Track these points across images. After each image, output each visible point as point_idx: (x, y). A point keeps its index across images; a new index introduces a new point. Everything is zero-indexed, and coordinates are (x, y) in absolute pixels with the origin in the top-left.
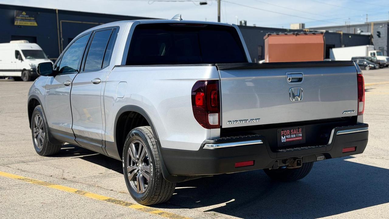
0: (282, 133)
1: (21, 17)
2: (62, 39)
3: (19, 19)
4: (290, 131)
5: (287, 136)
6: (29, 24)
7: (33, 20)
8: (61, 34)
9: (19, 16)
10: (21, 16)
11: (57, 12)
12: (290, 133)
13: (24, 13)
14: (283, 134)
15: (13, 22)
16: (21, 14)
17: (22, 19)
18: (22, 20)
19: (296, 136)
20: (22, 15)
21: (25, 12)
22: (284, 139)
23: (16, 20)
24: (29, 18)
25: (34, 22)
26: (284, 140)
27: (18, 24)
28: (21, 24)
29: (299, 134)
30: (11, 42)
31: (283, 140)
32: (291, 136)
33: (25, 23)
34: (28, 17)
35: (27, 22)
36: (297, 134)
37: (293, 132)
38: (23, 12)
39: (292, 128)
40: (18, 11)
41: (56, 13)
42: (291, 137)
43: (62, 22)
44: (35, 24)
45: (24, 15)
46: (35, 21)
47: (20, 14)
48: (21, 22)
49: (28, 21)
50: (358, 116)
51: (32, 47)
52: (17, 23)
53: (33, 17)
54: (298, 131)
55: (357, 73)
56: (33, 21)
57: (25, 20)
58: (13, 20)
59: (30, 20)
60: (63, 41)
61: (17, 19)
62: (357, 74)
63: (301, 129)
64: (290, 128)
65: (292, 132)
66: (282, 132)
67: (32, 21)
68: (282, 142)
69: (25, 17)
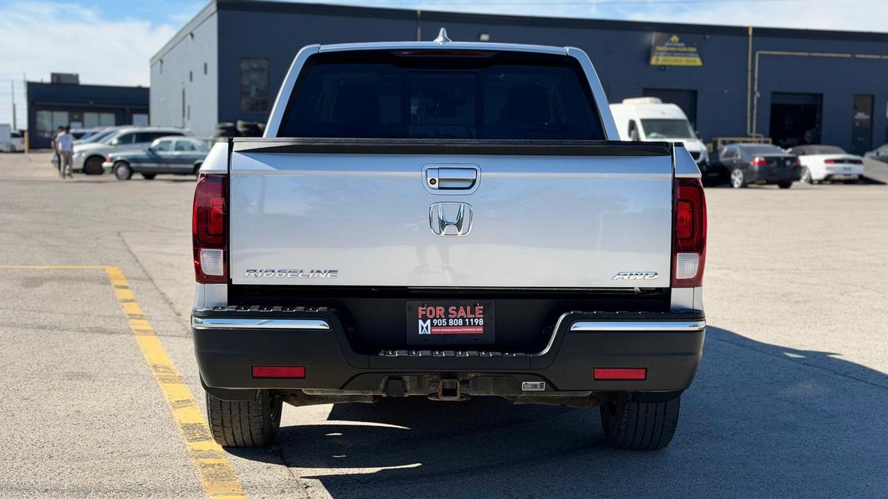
0: (421, 313)
1: (668, 46)
2: (758, 95)
3: (662, 52)
4: (447, 309)
5: (435, 322)
6: (683, 61)
7: (694, 52)
8: (756, 83)
9: (663, 45)
10: (667, 44)
11: (750, 32)
12: (444, 313)
13: (675, 38)
14: (424, 316)
15: (648, 59)
16: (668, 39)
17: (669, 52)
18: (669, 54)
20: (671, 42)
21: (678, 36)
22: (425, 326)
23: (657, 53)
24: (685, 49)
25: (695, 56)
26: (425, 329)
27: (660, 63)
28: (665, 63)
29: (474, 319)
30: (626, 102)
31: (423, 328)
32: (448, 322)
33: (675, 61)
34: (682, 47)
35: (680, 58)
36: (469, 319)
37: (455, 312)
38: (671, 36)
39: (452, 301)
40: (660, 35)
41: (748, 35)
42: (448, 325)
43: (760, 55)
44: (697, 62)
45: (674, 42)
46: (697, 55)
47: (667, 42)
48: (666, 58)
49: (682, 56)
50: (673, 289)
51: (663, 113)
52: (657, 60)
53: (693, 46)
54: (473, 312)
55: (670, 175)
56: (693, 55)
57: (676, 54)
58: (648, 53)
59: (686, 54)
60: (758, 99)
61: (658, 51)
62: (674, 178)
63: (482, 307)
64: (445, 301)
65: (451, 312)
66: (420, 308)
67: (689, 54)
68: (420, 333)
69: (677, 47)
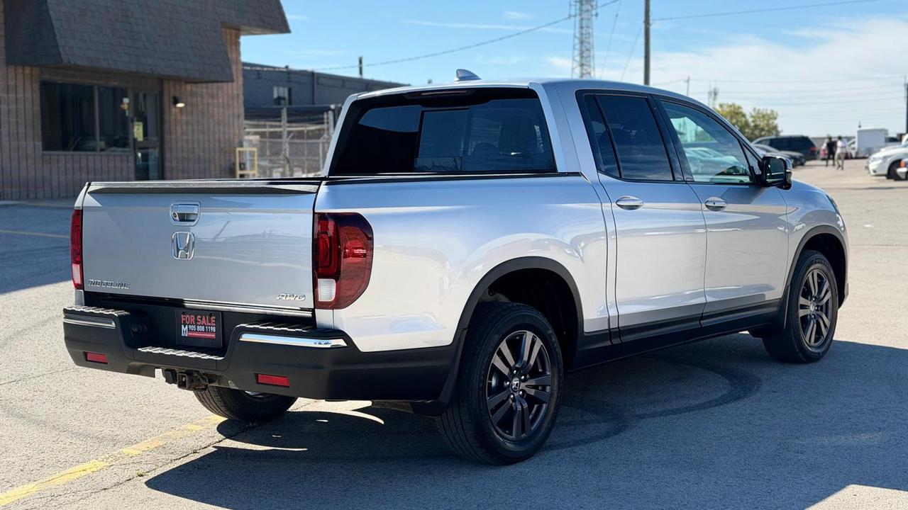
0: (183, 319)
4: (196, 319)
5: (190, 327)
12: (196, 321)
14: (184, 321)
19: (205, 329)
22: (185, 330)
32: (196, 328)
37: (200, 320)
42: (197, 330)
54: (210, 322)
62: (314, 213)
63: (214, 318)
65: (198, 320)
66: (182, 317)
68: (183, 335)
